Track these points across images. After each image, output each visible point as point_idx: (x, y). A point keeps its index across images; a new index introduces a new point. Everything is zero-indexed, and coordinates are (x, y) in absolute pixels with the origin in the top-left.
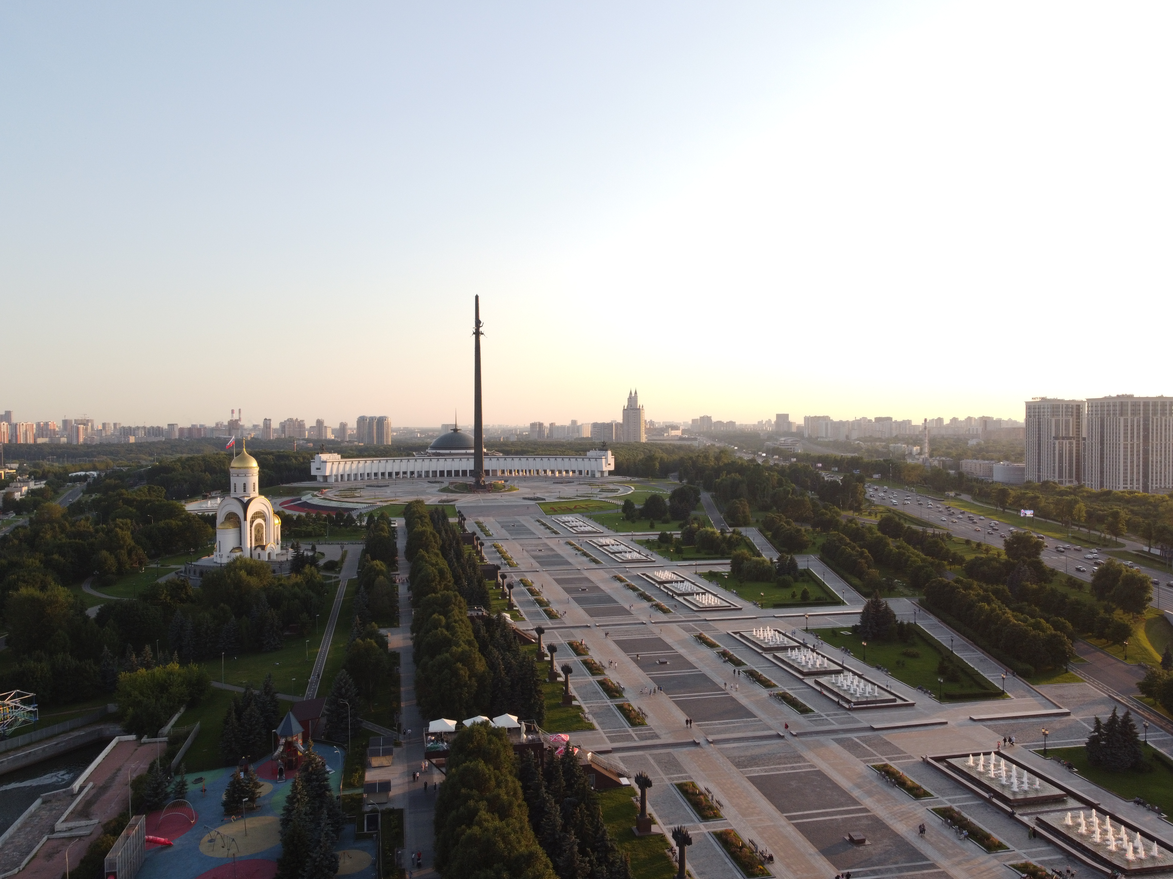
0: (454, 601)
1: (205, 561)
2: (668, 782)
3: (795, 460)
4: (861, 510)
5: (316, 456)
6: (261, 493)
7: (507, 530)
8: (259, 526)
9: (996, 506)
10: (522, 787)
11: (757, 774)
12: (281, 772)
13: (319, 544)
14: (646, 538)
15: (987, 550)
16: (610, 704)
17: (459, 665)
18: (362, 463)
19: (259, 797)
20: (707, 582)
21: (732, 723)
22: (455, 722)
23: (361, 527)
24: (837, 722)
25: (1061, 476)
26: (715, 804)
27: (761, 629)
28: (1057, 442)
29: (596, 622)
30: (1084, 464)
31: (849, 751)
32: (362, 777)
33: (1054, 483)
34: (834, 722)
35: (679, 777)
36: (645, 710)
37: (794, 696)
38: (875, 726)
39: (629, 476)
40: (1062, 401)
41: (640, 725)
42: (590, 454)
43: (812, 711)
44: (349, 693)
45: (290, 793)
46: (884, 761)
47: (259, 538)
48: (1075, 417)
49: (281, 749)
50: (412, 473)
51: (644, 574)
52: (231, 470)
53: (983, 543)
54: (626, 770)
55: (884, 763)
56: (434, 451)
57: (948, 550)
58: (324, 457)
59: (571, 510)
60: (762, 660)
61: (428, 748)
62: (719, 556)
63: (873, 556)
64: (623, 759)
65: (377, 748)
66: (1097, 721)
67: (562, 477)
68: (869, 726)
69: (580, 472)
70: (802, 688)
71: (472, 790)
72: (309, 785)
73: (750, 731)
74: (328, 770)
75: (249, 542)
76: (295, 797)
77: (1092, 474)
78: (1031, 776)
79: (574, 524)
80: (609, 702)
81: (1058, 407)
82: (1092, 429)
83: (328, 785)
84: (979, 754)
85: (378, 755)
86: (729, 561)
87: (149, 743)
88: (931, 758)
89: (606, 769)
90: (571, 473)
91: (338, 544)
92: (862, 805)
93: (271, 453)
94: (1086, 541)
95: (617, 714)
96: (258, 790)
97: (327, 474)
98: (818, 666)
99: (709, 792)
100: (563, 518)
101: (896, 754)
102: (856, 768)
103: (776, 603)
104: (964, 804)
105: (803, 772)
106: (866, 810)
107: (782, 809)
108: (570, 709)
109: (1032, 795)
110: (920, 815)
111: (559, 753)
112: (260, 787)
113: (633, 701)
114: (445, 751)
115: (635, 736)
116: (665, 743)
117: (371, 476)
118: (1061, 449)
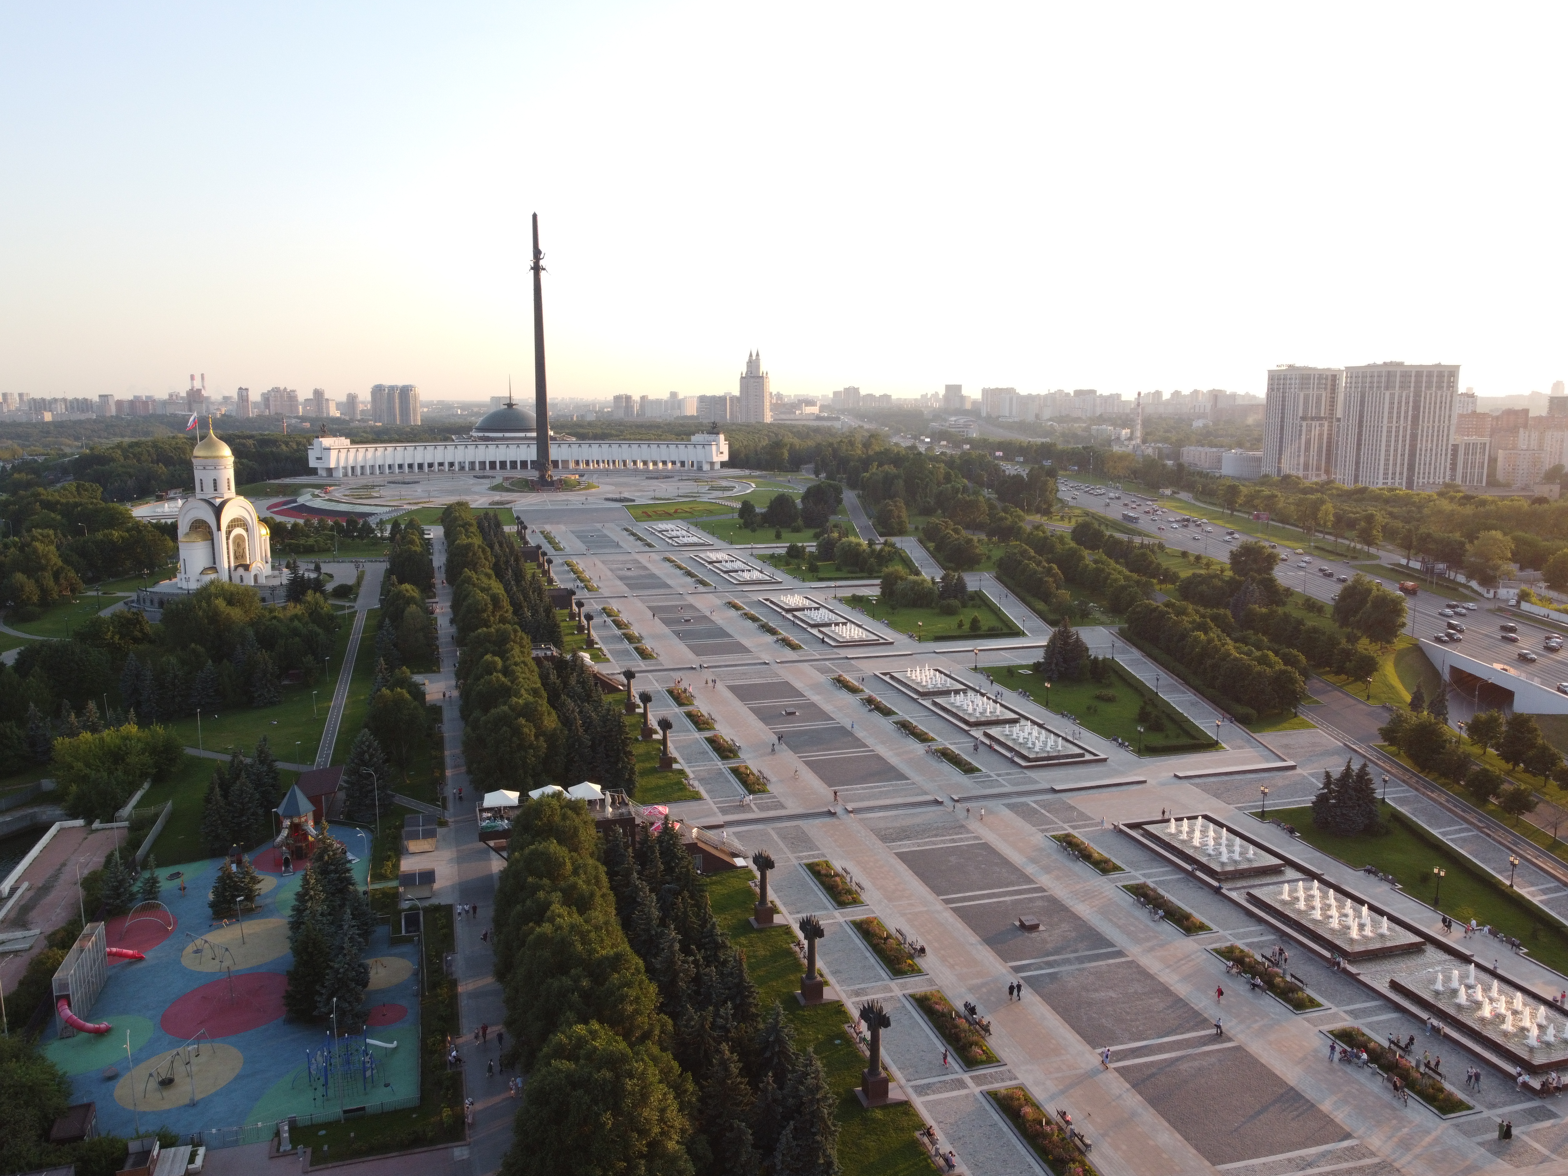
0: (512, 637)
1: (164, 586)
2: (795, 862)
3: (968, 447)
4: (1051, 513)
5: (315, 441)
6: (238, 493)
7: (584, 542)
8: (239, 537)
9: (1223, 507)
10: (607, 873)
11: (908, 850)
12: (287, 863)
13: (325, 562)
14: (770, 552)
15: (1208, 565)
16: (722, 767)
17: (522, 721)
18: (381, 451)
19: (259, 895)
20: (849, 609)
21: (878, 787)
22: (517, 794)
23: (382, 538)
24: (1010, 784)
25: (1306, 468)
26: (854, 887)
27: (918, 669)
28: (1304, 424)
29: (704, 662)
30: (1337, 453)
31: (1023, 818)
32: (396, 866)
33: (1298, 478)
34: (1006, 784)
35: (809, 855)
36: (767, 773)
37: (957, 752)
39: (749, 469)
40: (1315, 369)
41: (760, 792)
42: (696, 438)
43: (978, 770)
44: (375, 759)
45: (300, 889)
46: (1065, 830)
47: (239, 555)
48: (1329, 390)
49: (285, 833)
50: (451, 464)
51: (767, 600)
52: (194, 460)
53: (1203, 555)
54: (742, 848)
55: (1066, 832)
56: (481, 434)
57: (1159, 564)
58: (326, 442)
59: (670, 515)
60: (918, 707)
61: (483, 828)
62: (865, 575)
63: (1063, 573)
64: (737, 835)
65: (415, 828)
66: (1328, 775)
67: (657, 471)
68: (1049, 787)
69: (683, 464)
70: (968, 742)
71: (541, 879)
72: (325, 878)
73: (900, 796)
74: (350, 858)
75: (226, 561)
76: (306, 893)
77: (1345, 466)
78: (1245, 843)
79: (674, 533)
80: (721, 765)
81: (1308, 377)
82: (1349, 407)
83: (351, 877)
84: (1181, 819)
85: (417, 838)
86: (878, 582)
87: (103, 829)
88: (1123, 824)
89: (716, 848)
90: (670, 465)
91: (352, 562)
92: (1036, 883)
93: (251, 437)
94: (1331, 552)
95: (731, 779)
96: (257, 887)
97: (332, 465)
98: (988, 714)
99: (847, 873)
100: (660, 525)
101: (1082, 821)
102: (1032, 838)
103: (937, 634)
104: (1161, 879)
105: (966, 845)
106: (1041, 889)
107: (937, 890)
108: (670, 774)
109: (1244, 866)
110: (1107, 893)
111: (655, 829)
112: (259, 882)
113: (752, 762)
114: (505, 830)
115: (753, 807)
116: (793, 813)
117: (394, 468)
118: (1309, 434)
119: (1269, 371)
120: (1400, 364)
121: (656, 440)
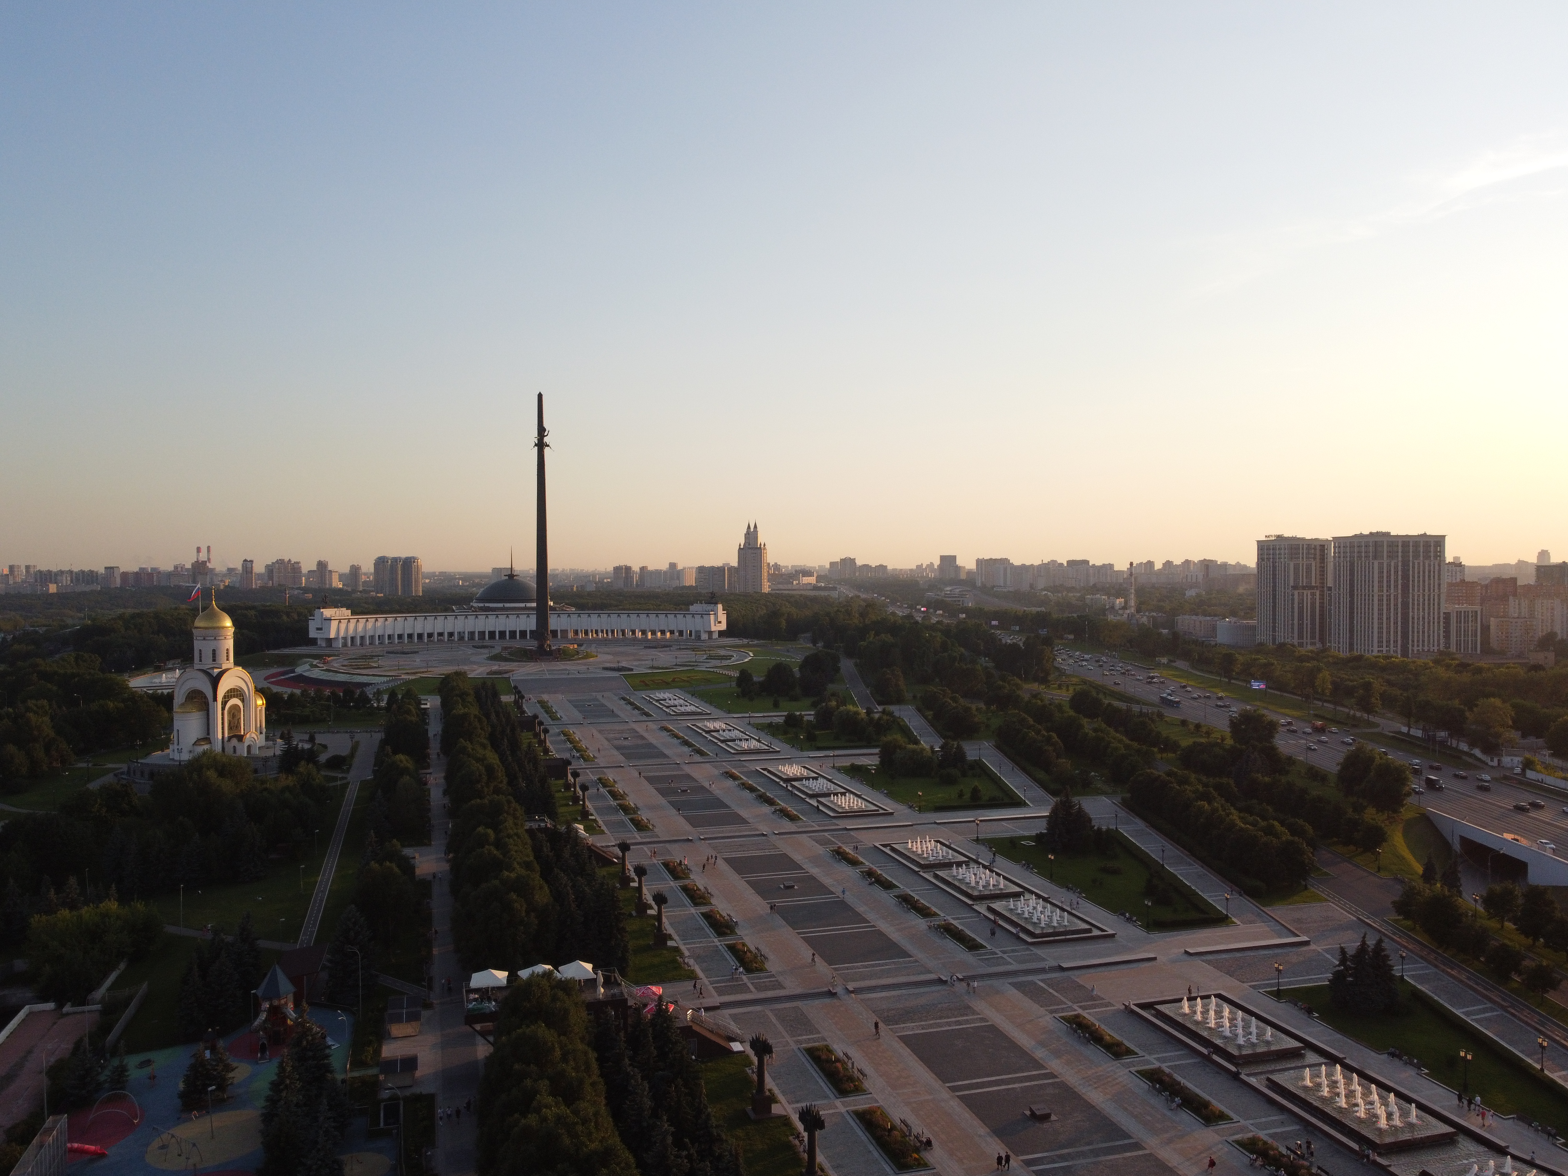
0: (506, 808)
1: (157, 757)
2: (794, 1047)
3: (964, 615)
4: (1049, 681)
5: (317, 612)
6: (237, 663)
7: (580, 712)
8: (235, 707)
9: (1220, 675)
10: (597, 1060)
11: (911, 1033)
12: (263, 1048)
13: (320, 733)
14: (768, 720)
15: (1208, 734)
16: (718, 943)
17: (513, 896)
18: (381, 621)
19: (232, 1084)
20: (848, 778)
21: (879, 965)
22: (506, 974)
23: (379, 708)
24: (1016, 961)
25: (1301, 636)
26: (856, 1074)
27: (919, 841)
28: (1296, 593)
29: (701, 834)
30: (1330, 621)
31: (1030, 998)
32: (378, 1052)
33: (1293, 646)
34: (1012, 962)
35: (809, 1039)
36: (765, 950)
37: (960, 927)
39: (746, 638)
40: (1303, 539)
41: (758, 970)
42: (693, 608)
43: (983, 947)
44: (361, 937)
45: (275, 1078)
46: (1075, 1010)
47: (234, 725)
48: (1318, 560)
49: (263, 1016)
50: (451, 634)
51: (764, 769)
52: (194, 631)
53: (1203, 723)
54: (739, 1031)
55: (1075, 1013)
56: (481, 605)
57: (1159, 733)
58: (327, 612)
59: (667, 683)
60: (919, 881)
61: (469, 1010)
62: (864, 744)
63: (1063, 742)
64: (734, 1017)
65: (399, 1011)
66: (1343, 951)
67: (656, 640)
68: (1057, 965)
69: (681, 633)
70: (971, 917)
71: (528, 1066)
72: (303, 1065)
73: (903, 975)
74: (330, 1043)
75: (220, 731)
76: (282, 1082)
77: (1339, 634)
78: (1261, 1024)
79: (672, 702)
80: (716, 941)
81: (1297, 547)
82: (1339, 577)
83: (329, 1064)
84: (1195, 998)
85: (401, 1021)
86: (877, 751)
87: (74, 1013)
88: (1134, 1004)
89: (712, 1032)
90: (668, 634)
91: (347, 732)
92: (1047, 1069)
93: (253, 608)
94: (1331, 720)
95: (728, 957)
96: (231, 1075)
97: (332, 635)
98: (991, 888)
99: (849, 1058)
100: (658, 694)
101: (1091, 1001)
102: (1040, 1020)
103: (938, 805)
104: (1177, 1063)
105: (972, 1028)
106: (1052, 1075)
107: (943, 1078)
108: (665, 952)
109: (1261, 1049)
110: (1120, 1079)
111: (648, 1012)
112: (233, 1070)
113: (749, 939)
114: (492, 1013)
115: (751, 987)
116: (792, 993)
117: (394, 638)
118: (1301, 602)
119: (1258, 542)
120: (1387, 534)
121: (654, 609)
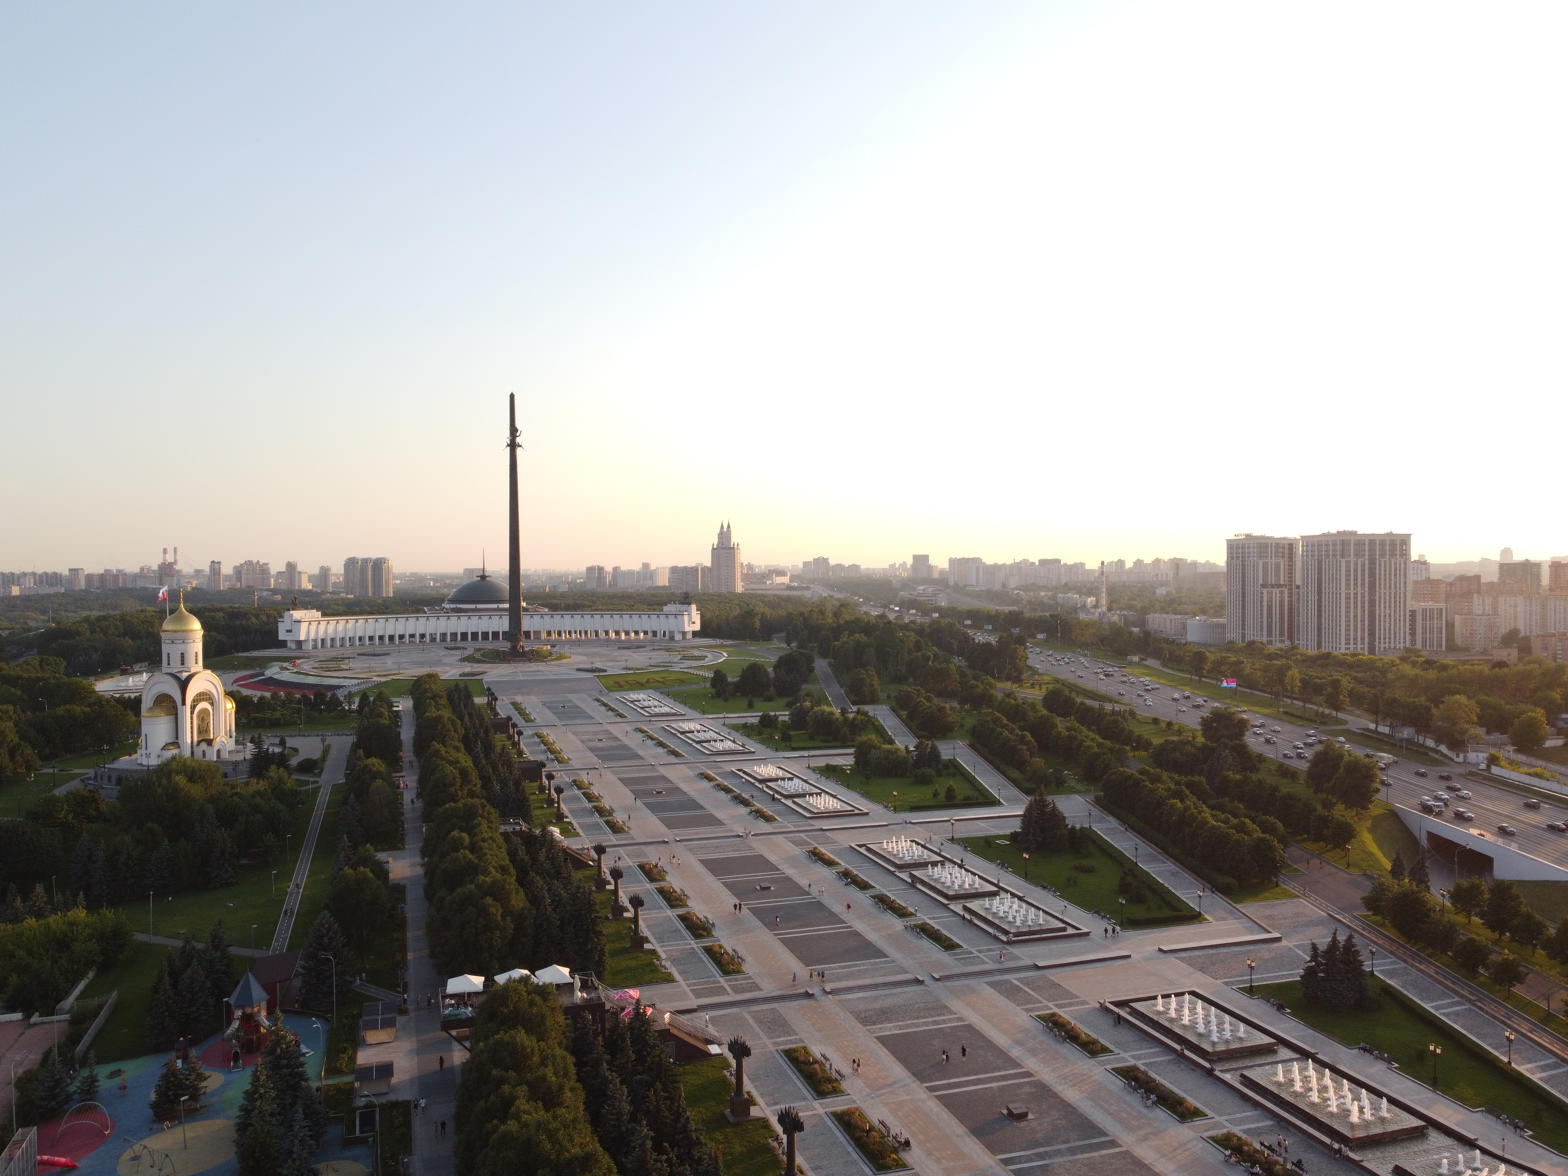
0: (480, 812)
1: (124, 762)
2: (772, 1049)
3: (937, 615)
4: (1022, 680)
5: (286, 614)
6: (206, 666)
7: (554, 713)
8: (205, 711)
9: (1191, 673)
10: (575, 1064)
11: (889, 1033)
12: (236, 1058)
13: (290, 736)
14: (743, 721)
15: (1180, 732)
16: (695, 946)
17: (489, 900)
18: (351, 623)
19: (205, 1093)
20: (823, 779)
21: (856, 965)
22: (482, 979)
23: (350, 711)
24: (992, 960)
25: (1270, 634)
26: (835, 1075)
27: (894, 840)
28: (1265, 591)
29: (677, 835)
30: (1299, 620)
31: (1007, 997)
32: (353, 1059)
33: (1262, 643)
34: (988, 961)
35: (787, 1041)
36: (742, 952)
37: (937, 927)
38: (1040, 964)
39: (721, 638)
40: (1272, 538)
41: (735, 972)
42: (668, 608)
43: (960, 946)
44: (335, 943)
45: (249, 1087)
47: (203, 729)
48: (1286, 559)
49: (236, 1024)
50: (423, 636)
51: (740, 770)
52: (162, 635)
53: (1174, 722)
54: (716, 1034)
55: (1051, 1012)
56: (453, 606)
57: (1132, 731)
58: (297, 614)
59: (642, 684)
60: (895, 881)
61: (445, 1016)
62: (839, 744)
63: (1036, 741)
65: (375, 1017)
66: (1314, 947)
67: (628, 641)
68: (1031, 963)
69: (655, 633)
70: (947, 917)
71: (507, 1071)
72: (277, 1073)
73: (880, 976)
74: (304, 1051)
75: (189, 735)
76: (256, 1091)
77: (1307, 632)
78: (1234, 1020)
79: (646, 704)
80: (694, 944)
81: (1266, 546)
82: (1307, 575)
83: (304, 1072)
84: (1168, 996)
85: (376, 1028)
86: (852, 751)
87: (42, 1023)
88: (1110, 1003)
89: (689, 1035)
90: (642, 635)
91: (318, 735)
92: (1023, 1068)
93: (222, 610)
94: (1300, 717)
95: (705, 959)
96: (204, 1084)
97: (302, 638)
98: (967, 887)
99: (826, 1059)
100: (632, 695)
101: (1066, 999)
102: (1016, 1019)
103: (913, 805)
104: (1152, 1060)
105: (949, 1027)
106: (1029, 1074)
107: (921, 1077)
108: (641, 954)
109: (1235, 1046)
110: (1096, 1077)
111: (626, 1015)
112: (206, 1079)
113: (726, 940)
114: (468, 1019)
115: (728, 989)
116: (768, 995)
117: (365, 641)
118: (1270, 600)
119: (1228, 541)
120: (1353, 533)
121: (628, 610)
